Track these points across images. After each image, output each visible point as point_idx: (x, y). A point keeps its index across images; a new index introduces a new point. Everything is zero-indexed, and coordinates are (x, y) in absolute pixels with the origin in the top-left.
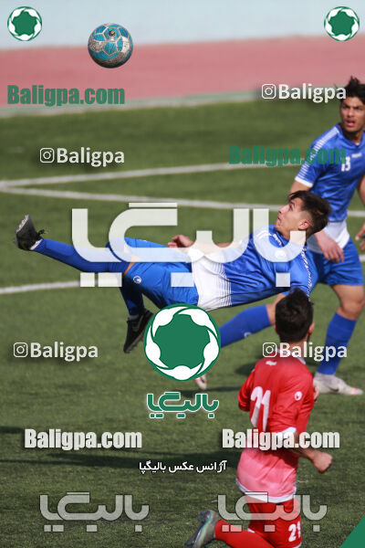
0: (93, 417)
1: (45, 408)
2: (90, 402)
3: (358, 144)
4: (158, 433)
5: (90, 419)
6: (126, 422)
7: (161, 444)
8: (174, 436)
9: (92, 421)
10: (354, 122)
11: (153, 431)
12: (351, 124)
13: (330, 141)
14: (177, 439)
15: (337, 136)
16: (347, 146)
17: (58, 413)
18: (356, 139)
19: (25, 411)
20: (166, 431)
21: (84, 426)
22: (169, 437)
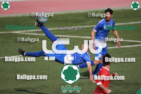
0: (40, 85)
1: (29, 83)
2: (39, 81)
3: (109, 23)
4: (55, 88)
5: (39, 85)
6: (48, 86)
7: (56, 91)
8: (59, 89)
9: (40, 86)
10: (108, 18)
11: (54, 88)
12: (107, 18)
13: (102, 22)
14: (59, 90)
15: (104, 21)
16: (106, 23)
17: (32, 84)
18: (108, 22)
19: (25, 84)
20: (57, 88)
21: (38, 87)
22: (57, 90)
